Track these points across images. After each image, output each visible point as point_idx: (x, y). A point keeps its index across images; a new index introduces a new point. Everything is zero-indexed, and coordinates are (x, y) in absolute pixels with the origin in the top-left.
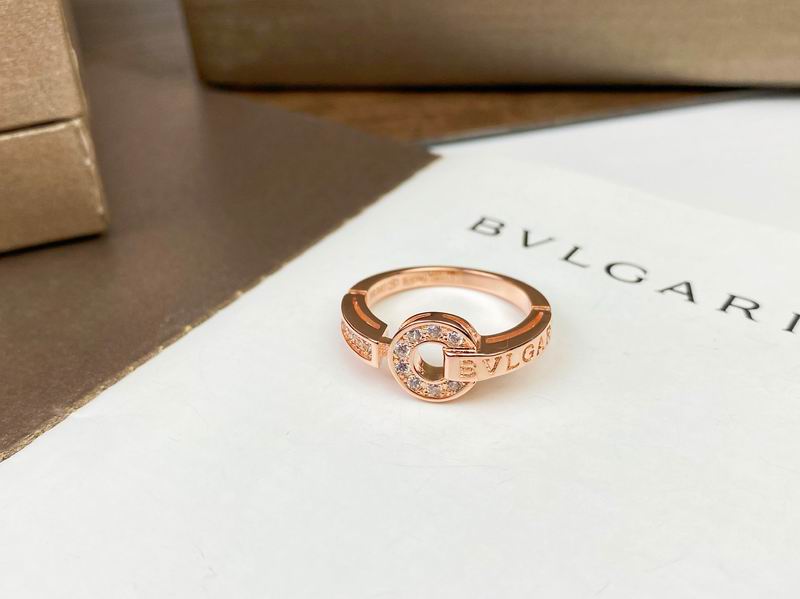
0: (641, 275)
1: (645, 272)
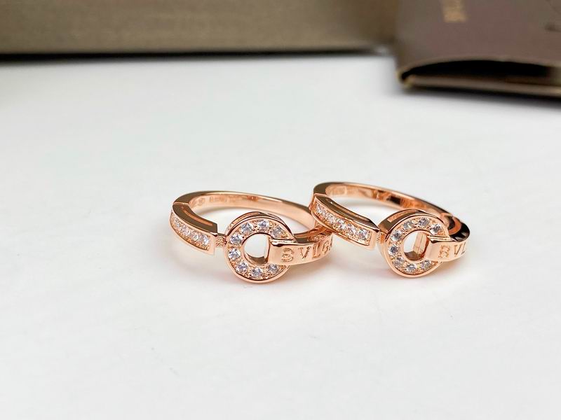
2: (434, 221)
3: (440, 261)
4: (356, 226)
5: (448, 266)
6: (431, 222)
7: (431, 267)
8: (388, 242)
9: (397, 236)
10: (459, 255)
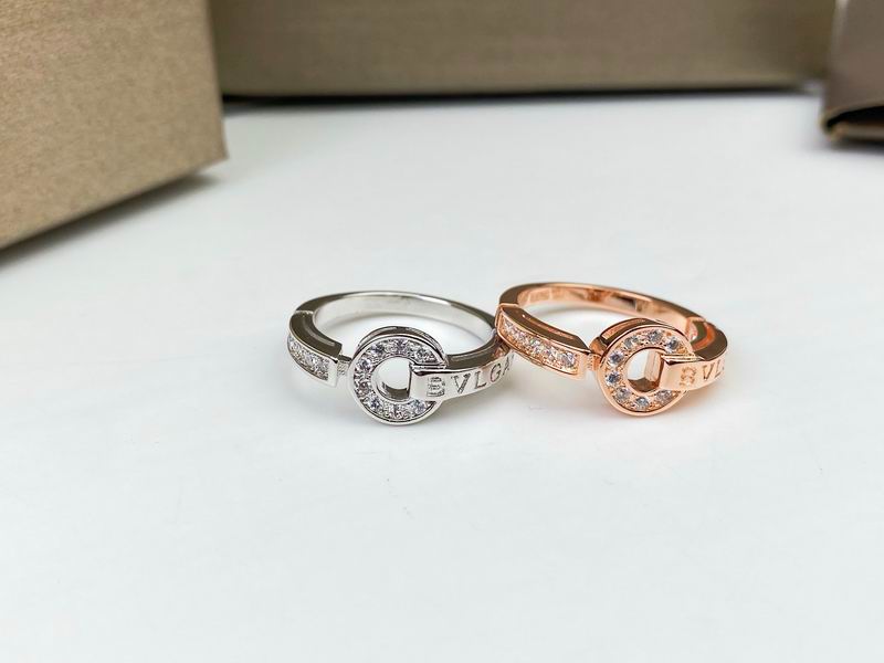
2: (669, 334)
3: (683, 390)
4: (557, 349)
5: (694, 397)
6: (665, 335)
7: (671, 399)
8: (604, 367)
9: (616, 358)
10: (712, 379)
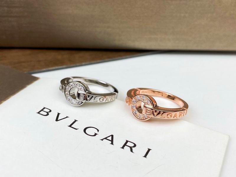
0: (97, 132)
1: (98, 131)
